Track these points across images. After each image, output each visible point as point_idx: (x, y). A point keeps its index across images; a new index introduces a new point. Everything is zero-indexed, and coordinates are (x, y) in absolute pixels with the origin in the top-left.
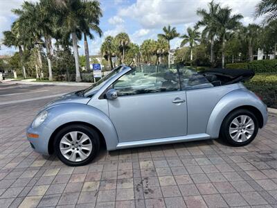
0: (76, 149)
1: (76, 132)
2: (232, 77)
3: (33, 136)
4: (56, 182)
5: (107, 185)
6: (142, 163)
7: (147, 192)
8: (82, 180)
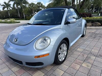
3: (43, 55)
4: (72, 74)
5: (89, 61)
6: (78, 50)
7: (101, 56)
8: (79, 66)
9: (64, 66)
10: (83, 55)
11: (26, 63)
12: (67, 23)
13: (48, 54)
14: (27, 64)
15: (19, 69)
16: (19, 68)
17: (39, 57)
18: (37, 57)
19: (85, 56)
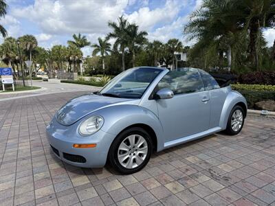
0: (132, 154)
1: (134, 136)
2: (225, 81)
3: (87, 145)
4: (134, 192)
5: (188, 182)
6: (187, 159)
7: (226, 179)
8: (159, 184)
9: (131, 179)
10: (187, 170)
11: (64, 154)
13: (94, 145)
14: (66, 156)
15: (58, 167)
16: (60, 165)
17: (80, 146)
18: (77, 146)
19: (189, 173)
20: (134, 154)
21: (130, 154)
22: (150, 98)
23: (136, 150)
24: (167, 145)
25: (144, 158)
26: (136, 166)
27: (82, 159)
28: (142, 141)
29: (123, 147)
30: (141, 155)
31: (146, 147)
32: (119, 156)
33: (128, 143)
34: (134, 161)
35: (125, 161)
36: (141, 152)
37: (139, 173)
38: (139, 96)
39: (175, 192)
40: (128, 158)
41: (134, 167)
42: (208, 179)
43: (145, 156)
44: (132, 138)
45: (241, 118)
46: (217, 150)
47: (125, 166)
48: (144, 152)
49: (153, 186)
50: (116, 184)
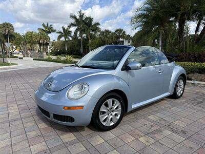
3: (75, 108)
4: (115, 146)
5: (156, 136)
6: (149, 117)
7: (184, 132)
8: (133, 139)
9: (110, 135)
10: (152, 126)
11: (54, 115)
12: (126, 68)
13: (82, 107)
14: (56, 116)
17: (69, 108)
18: (66, 108)
19: (154, 128)
20: (111, 114)
21: (108, 115)
22: (122, 69)
23: (113, 111)
24: (134, 106)
25: (118, 118)
26: (112, 124)
27: (71, 119)
28: (117, 104)
29: (103, 109)
30: (116, 115)
31: (120, 108)
32: (100, 116)
33: (107, 105)
34: (111, 120)
35: (105, 121)
36: (116, 113)
37: (115, 129)
38: (114, 68)
39: (148, 144)
40: (107, 118)
41: (111, 125)
42: (170, 133)
43: (119, 116)
44: (110, 101)
45: (182, 86)
46: (169, 110)
47: (104, 124)
48: (119, 112)
49: (129, 140)
50: (99, 139)
